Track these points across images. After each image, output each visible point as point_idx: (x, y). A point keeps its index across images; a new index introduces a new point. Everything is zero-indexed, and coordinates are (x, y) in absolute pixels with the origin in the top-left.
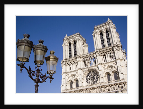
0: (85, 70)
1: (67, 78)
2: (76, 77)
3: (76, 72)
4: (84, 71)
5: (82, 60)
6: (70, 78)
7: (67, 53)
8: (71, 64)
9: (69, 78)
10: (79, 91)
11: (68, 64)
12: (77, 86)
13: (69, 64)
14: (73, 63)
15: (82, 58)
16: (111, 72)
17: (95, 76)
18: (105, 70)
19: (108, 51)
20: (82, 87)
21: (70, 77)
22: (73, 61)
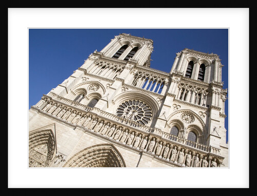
0: (130, 90)
1: (81, 81)
2: (100, 91)
3: (108, 83)
4: (126, 90)
5: (135, 72)
6: (86, 87)
7: (112, 51)
8: (107, 66)
9: (83, 84)
10: (88, 114)
11: (100, 64)
12: (92, 105)
13: (104, 64)
14: (112, 68)
15: (137, 70)
16: (186, 125)
17: (144, 114)
18: (176, 113)
19: (197, 86)
20: (103, 112)
21: (88, 85)
22: (114, 64)
